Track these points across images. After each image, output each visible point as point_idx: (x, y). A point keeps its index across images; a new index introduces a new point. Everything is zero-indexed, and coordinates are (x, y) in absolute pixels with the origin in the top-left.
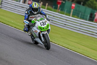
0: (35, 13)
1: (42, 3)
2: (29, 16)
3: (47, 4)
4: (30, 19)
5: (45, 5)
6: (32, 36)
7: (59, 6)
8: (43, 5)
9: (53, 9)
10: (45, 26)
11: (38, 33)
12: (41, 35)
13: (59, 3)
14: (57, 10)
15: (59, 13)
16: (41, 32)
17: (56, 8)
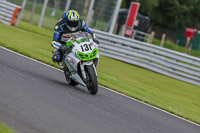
0: (73, 29)
1: (153, 33)
2: (61, 34)
3: (164, 36)
4: (63, 39)
5: (160, 38)
6: (66, 69)
7: (188, 39)
8: (155, 37)
9: (177, 47)
10: (90, 51)
11: (76, 65)
12: (82, 68)
13: (189, 34)
14: (185, 49)
15: (188, 53)
16: (82, 62)
17: (182, 44)
